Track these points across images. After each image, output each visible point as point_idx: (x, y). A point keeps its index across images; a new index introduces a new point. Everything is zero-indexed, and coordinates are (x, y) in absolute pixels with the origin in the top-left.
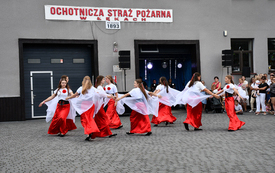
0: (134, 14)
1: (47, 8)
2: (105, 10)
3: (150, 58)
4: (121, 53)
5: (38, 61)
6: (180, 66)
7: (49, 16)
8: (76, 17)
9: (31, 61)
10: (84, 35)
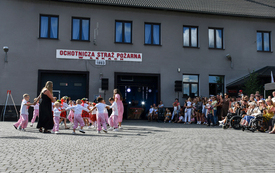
0: (115, 55)
1: (58, 51)
2: (96, 53)
4: (103, 80)
7: (58, 56)
8: (77, 57)
10: (81, 68)
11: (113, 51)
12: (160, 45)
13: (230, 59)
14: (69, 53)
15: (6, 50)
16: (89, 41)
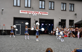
0: (39, 13)
1: (20, 11)
2: (33, 12)
3: (43, 23)
5: (18, 22)
6: (50, 25)
7: (20, 12)
8: (27, 13)
9: (16, 22)
10: (28, 17)
11: (39, 11)
12: (54, 9)
13: (76, 14)
14: (24, 12)
15: (3, 10)
16: (30, 7)
